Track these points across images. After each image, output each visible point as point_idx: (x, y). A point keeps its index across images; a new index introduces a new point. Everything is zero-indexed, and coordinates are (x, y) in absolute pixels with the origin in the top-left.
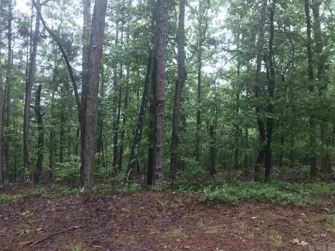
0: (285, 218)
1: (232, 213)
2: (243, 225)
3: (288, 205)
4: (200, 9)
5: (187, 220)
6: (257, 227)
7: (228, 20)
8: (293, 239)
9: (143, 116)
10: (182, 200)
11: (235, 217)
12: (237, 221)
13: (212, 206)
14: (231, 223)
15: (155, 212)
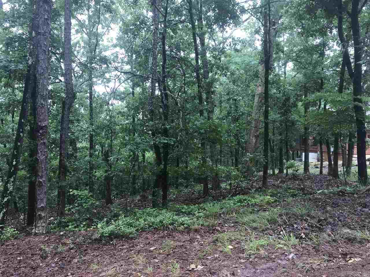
0: (183, 243)
1: (130, 247)
2: (141, 259)
3: (184, 229)
4: (89, 24)
5: (78, 264)
6: (155, 258)
7: (119, 39)
8: (190, 265)
9: (19, 144)
10: (72, 240)
11: (132, 251)
12: (135, 256)
13: (107, 243)
14: (129, 259)
15: (37, 261)
